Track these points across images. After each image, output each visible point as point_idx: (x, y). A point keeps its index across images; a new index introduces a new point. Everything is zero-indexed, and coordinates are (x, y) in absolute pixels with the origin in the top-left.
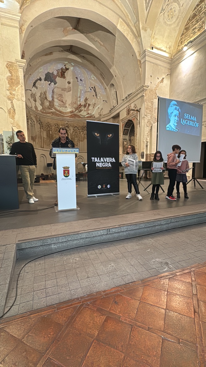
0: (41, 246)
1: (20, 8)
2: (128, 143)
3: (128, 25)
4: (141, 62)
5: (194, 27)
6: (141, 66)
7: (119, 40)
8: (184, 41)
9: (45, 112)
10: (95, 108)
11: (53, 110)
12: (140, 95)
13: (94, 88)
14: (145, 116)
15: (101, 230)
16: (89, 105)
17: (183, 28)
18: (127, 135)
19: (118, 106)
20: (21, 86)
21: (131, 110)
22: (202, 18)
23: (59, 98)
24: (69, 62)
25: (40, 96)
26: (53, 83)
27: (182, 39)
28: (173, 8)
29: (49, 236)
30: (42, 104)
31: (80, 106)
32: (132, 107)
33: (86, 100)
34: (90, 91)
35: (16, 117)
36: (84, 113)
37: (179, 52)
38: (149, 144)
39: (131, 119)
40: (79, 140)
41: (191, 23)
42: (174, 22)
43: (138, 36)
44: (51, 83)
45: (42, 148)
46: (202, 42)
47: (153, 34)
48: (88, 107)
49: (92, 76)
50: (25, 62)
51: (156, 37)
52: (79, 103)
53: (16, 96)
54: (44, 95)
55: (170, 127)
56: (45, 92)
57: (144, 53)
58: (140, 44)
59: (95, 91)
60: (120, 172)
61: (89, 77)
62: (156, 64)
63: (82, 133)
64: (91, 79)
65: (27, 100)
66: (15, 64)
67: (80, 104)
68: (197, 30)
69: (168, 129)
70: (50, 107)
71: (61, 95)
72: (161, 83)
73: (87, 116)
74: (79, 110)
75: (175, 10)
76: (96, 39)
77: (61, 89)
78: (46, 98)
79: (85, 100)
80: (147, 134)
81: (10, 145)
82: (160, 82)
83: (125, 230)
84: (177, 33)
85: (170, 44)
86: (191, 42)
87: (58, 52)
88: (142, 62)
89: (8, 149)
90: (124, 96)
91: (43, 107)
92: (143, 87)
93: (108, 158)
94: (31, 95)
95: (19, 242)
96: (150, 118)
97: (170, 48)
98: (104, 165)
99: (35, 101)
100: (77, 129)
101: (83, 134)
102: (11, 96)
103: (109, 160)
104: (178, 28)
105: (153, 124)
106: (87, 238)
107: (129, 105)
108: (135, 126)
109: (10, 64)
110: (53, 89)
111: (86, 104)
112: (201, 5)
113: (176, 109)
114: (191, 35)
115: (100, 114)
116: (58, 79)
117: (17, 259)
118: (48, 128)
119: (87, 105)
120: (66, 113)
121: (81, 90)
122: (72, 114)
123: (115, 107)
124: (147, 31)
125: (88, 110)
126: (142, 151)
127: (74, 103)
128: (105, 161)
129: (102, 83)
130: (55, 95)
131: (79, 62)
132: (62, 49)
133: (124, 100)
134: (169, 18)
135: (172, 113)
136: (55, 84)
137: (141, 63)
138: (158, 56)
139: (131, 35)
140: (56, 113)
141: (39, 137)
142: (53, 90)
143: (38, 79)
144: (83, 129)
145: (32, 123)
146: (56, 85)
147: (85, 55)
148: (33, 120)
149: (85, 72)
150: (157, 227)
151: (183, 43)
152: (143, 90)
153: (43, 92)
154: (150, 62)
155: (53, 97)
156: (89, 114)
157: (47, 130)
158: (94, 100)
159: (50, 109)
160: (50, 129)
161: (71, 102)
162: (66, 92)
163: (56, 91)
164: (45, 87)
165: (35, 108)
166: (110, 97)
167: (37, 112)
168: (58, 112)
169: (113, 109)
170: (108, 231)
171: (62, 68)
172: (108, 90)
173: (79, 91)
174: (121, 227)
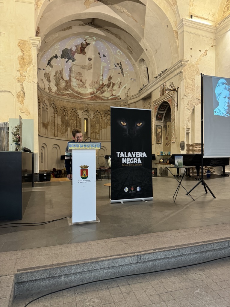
0: (47, 278)
2: (163, 130)
4: (177, 33)
6: (178, 37)
7: (150, 9)
9: (60, 93)
10: (121, 88)
11: (70, 92)
12: (178, 71)
13: (119, 64)
14: (185, 97)
15: (128, 257)
16: (114, 84)
18: (161, 120)
19: (149, 84)
20: (34, 66)
21: (166, 90)
23: (78, 78)
24: (91, 37)
25: (55, 76)
26: (70, 61)
27: (228, 5)
29: (58, 264)
30: (57, 85)
31: (102, 87)
32: (168, 86)
33: (110, 78)
34: (115, 68)
35: (26, 101)
36: (107, 94)
37: (226, 19)
38: (190, 131)
39: (166, 101)
40: (101, 127)
44: (68, 61)
45: (56, 136)
47: (192, 1)
48: (112, 87)
49: (117, 51)
50: (39, 40)
51: (195, 3)
52: (101, 83)
53: (27, 77)
54: (60, 74)
55: (218, 112)
56: (61, 71)
57: (181, 23)
58: (176, 13)
59: (121, 67)
60: (153, 167)
61: (113, 52)
62: (197, 35)
63: (104, 118)
64: (116, 54)
65: (40, 80)
66: (28, 43)
67: (103, 84)
69: (215, 114)
70: (66, 88)
71: (80, 74)
72: (204, 56)
73: (111, 98)
74: (102, 91)
76: (124, 10)
77: (80, 67)
78: (62, 78)
79: (108, 79)
80: (188, 119)
81: (16, 137)
82: (202, 55)
83: (162, 258)
85: (213, 11)
87: (78, 26)
88: (179, 33)
89: (14, 141)
90: (157, 73)
91: (58, 88)
92: (181, 61)
93: (137, 153)
94: (45, 74)
95: (19, 272)
96: (191, 99)
97: (213, 15)
98: (133, 161)
99: (49, 81)
100: (99, 114)
101: (106, 120)
102: (21, 78)
103: (138, 155)
105: (195, 106)
106: (109, 268)
107: (163, 84)
108: (172, 111)
109: (22, 42)
111: (110, 83)
113: (225, 88)
115: (127, 95)
116: (77, 56)
117: (15, 297)
118: (63, 113)
119: (111, 84)
120: (85, 95)
121: (104, 67)
122: (93, 95)
123: (146, 86)
125: (112, 90)
126: (181, 140)
127: (95, 83)
128: (134, 156)
129: (130, 59)
130: (73, 74)
132: (83, 23)
133: (157, 78)
135: (221, 93)
136: (73, 61)
139: (165, 3)
140: (74, 95)
141: (52, 124)
142: (71, 68)
143: (53, 56)
144: (106, 114)
145: (44, 107)
146: (74, 63)
147: (109, 28)
148: (46, 103)
149: (109, 46)
150: (208, 253)
152: (181, 66)
153: (59, 71)
154: (189, 32)
155: (71, 76)
156: (114, 95)
157: (62, 115)
158: (119, 79)
159: (66, 90)
160: (65, 114)
161: (92, 82)
162: (86, 70)
163: (73, 70)
164: (61, 66)
165: (48, 89)
166: (140, 74)
167: (51, 94)
168: (75, 94)
169: (144, 89)
170: (139, 257)
171: (81, 44)
172: (137, 66)
173: (102, 68)
174: (157, 252)
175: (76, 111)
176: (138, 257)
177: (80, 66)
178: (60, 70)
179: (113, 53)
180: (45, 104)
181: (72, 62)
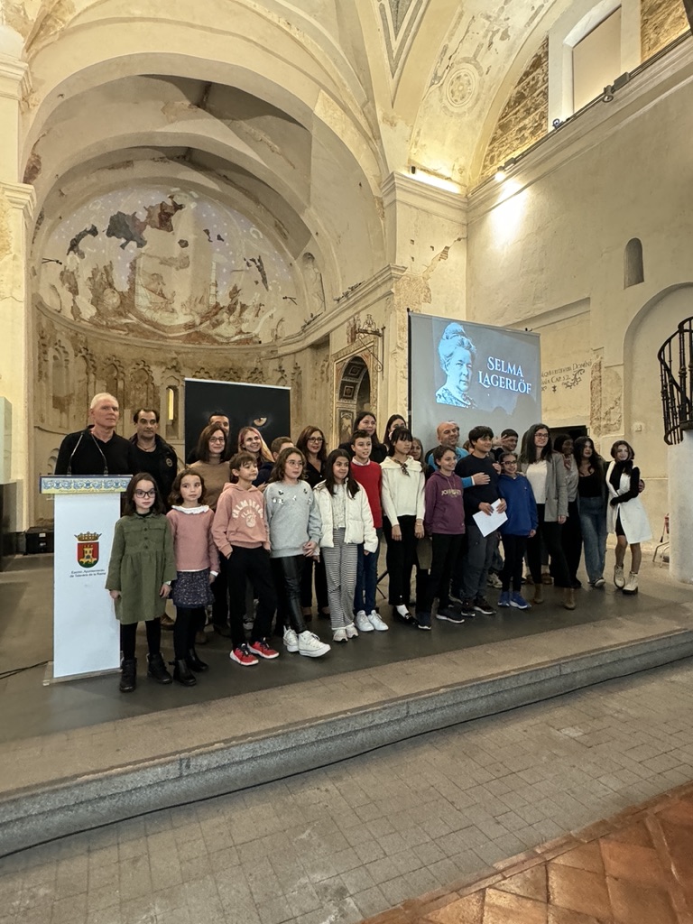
1: (28, 48)
3: (345, 109)
4: (382, 203)
5: (521, 125)
6: (383, 213)
7: (321, 143)
8: (499, 156)
9: (105, 323)
10: (262, 317)
11: (133, 320)
12: (384, 290)
13: (257, 261)
14: (397, 350)
15: (155, 766)
16: (244, 307)
17: (495, 124)
18: (352, 398)
19: (325, 314)
22: (539, 104)
23: (153, 286)
24: (183, 190)
25: (90, 278)
26: (133, 244)
27: (492, 151)
28: (462, 74)
30: (97, 301)
31: (214, 311)
32: (362, 322)
33: (235, 292)
34: (248, 268)
36: (226, 330)
37: (486, 182)
39: (359, 355)
41: (514, 114)
42: (471, 109)
43: (372, 136)
44: (127, 243)
46: (540, 164)
47: (415, 134)
48: (241, 314)
49: (251, 230)
50: (30, 191)
51: (422, 141)
52: (212, 301)
54: (104, 276)
55: (446, 395)
56: (109, 268)
57: (390, 182)
58: (379, 157)
59: (260, 269)
61: (243, 232)
62: (426, 211)
64: (248, 236)
65: (48, 288)
67: (217, 304)
68: (529, 131)
70: (121, 309)
71: (157, 277)
72: (442, 260)
73: (237, 338)
74: (214, 321)
75: (469, 81)
76: (261, 135)
77: (159, 261)
78: (111, 285)
79: (230, 293)
80: (406, 399)
82: (438, 258)
84: (479, 134)
85: (462, 161)
86: (514, 161)
87: (152, 162)
88: (386, 203)
90: (341, 289)
91: (98, 309)
92: (390, 269)
94: (62, 274)
97: (461, 171)
99: (75, 291)
104: (480, 124)
106: (102, 798)
107: (353, 316)
108: (371, 376)
110: (132, 258)
111: (235, 304)
112: (534, 74)
113: (462, 344)
114: (515, 143)
115: (275, 333)
116: (150, 233)
118: (112, 372)
119: (238, 307)
120: (172, 329)
121: (218, 265)
122: (191, 331)
123: (316, 317)
124: (397, 127)
125: (240, 320)
127: (198, 300)
129: (281, 250)
130: (140, 276)
131: (214, 191)
132: (162, 155)
133: (341, 302)
134: (453, 99)
135: (451, 355)
136: (140, 245)
137: (384, 205)
138: (431, 191)
139: (352, 132)
140: (141, 328)
141: (79, 399)
142: (135, 261)
143: (85, 230)
145: (58, 357)
146: (143, 250)
147: (229, 174)
148: (63, 347)
149: (232, 217)
151: (495, 162)
152: (391, 279)
153: (101, 267)
154: (407, 204)
155: (134, 282)
156: (244, 333)
157: (110, 376)
158: (257, 295)
159: (121, 314)
160: (118, 376)
161: (190, 299)
162: (173, 269)
163: (141, 266)
164: (107, 254)
165: (72, 312)
166: (304, 287)
167: (78, 324)
168: (146, 326)
169: (312, 324)
170: (184, 764)
171: (161, 204)
172: (298, 269)
173: (214, 267)
174: (233, 746)
175: (146, 369)
176: (181, 765)
177: (159, 258)
178: (106, 265)
179: (240, 233)
180: (61, 350)
181: (138, 247)
